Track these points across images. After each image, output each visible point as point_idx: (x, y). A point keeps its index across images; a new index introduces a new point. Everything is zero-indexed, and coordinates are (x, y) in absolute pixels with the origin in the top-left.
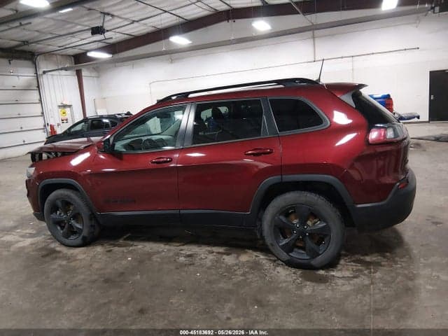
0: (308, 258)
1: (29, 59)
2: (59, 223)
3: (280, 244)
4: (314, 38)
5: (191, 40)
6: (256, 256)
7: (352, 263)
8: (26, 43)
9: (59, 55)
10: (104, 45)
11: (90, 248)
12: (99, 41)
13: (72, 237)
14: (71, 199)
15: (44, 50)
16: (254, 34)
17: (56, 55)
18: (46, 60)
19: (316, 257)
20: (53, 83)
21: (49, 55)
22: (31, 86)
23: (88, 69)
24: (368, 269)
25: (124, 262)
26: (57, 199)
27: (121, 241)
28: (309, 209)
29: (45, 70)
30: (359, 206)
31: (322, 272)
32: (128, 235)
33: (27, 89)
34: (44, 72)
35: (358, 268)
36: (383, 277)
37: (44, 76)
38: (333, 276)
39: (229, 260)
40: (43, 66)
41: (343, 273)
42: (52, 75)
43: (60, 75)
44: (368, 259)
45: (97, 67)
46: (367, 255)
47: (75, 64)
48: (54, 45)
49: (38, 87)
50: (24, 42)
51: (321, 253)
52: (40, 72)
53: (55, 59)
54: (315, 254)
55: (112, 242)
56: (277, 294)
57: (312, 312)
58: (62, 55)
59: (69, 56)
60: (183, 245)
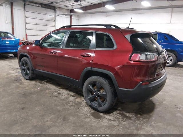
0: (98, 106)
1: (53, 9)
2: (24, 70)
3: (88, 98)
4: (172, 12)
5: (115, 8)
6: (83, 100)
7: (119, 115)
8: (52, 3)
9: (64, 9)
10: (81, 7)
11: (31, 81)
12: (79, 5)
13: (27, 76)
14: (27, 61)
15: (59, 7)
16: (141, 7)
17: (63, 8)
18: (59, 10)
19: (100, 107)
20: (61, 20)
21: (60, 8)
22: (52, 20)
23: (75, 16)
24: (123, 119)
25: (36, 89)
26: (24, 61)
27: (43, 82)
28: (100, 85)
29: (59, 14)
30: (120, 89)
31: (102, 114)
32: (48, 80)
33: (51, 21)
34: (58, 15)
35: (119, 117)
36: (126, 124)
37: (58, 17)
38: (105, 117)
39: (72, 99)
40: (58, 12)
41: (111, 117)
42: (61, 17)
43: (64, 17)
44: (128, 115)
45: (79, 15)
46: (129, 113)
47: (71, 13)
48: (63, 4)
49: (55, 20)
50: (51, 2)
51: (102, 105)
52: (57, 15)
53: (63, 10)
54: (100, 106)
55: (40, 81)
56: (74, 117)
57: (80, 129)
58: (66, 9)
59: (69, 10)
60: (62, 89)
